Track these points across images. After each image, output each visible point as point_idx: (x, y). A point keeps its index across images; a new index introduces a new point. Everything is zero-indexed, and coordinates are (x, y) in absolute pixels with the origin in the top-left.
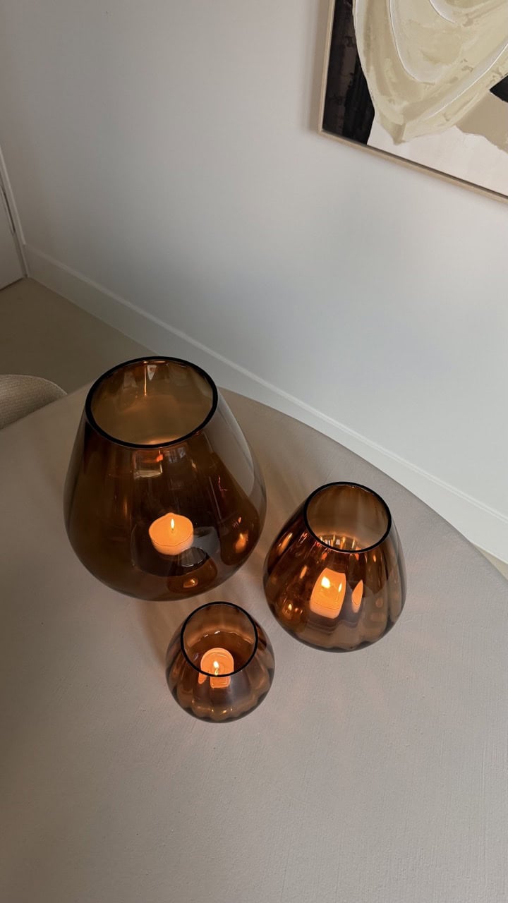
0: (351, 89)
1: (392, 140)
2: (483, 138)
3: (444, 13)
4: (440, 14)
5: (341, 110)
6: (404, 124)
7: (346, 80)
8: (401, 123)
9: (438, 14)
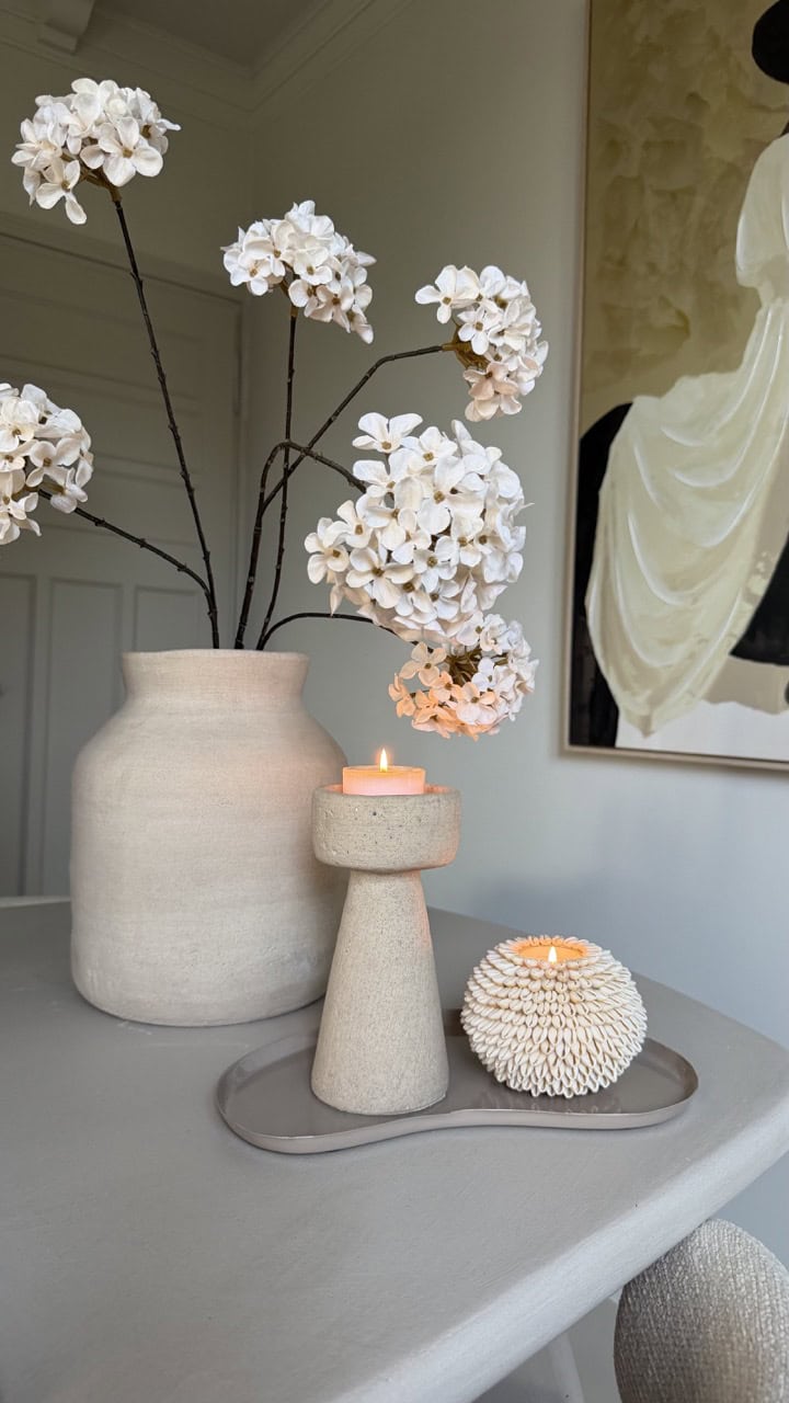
0: (593, 694)
6: (651, 714)
7: (587, 686)
8: (647, 713)
9: (665, 603)
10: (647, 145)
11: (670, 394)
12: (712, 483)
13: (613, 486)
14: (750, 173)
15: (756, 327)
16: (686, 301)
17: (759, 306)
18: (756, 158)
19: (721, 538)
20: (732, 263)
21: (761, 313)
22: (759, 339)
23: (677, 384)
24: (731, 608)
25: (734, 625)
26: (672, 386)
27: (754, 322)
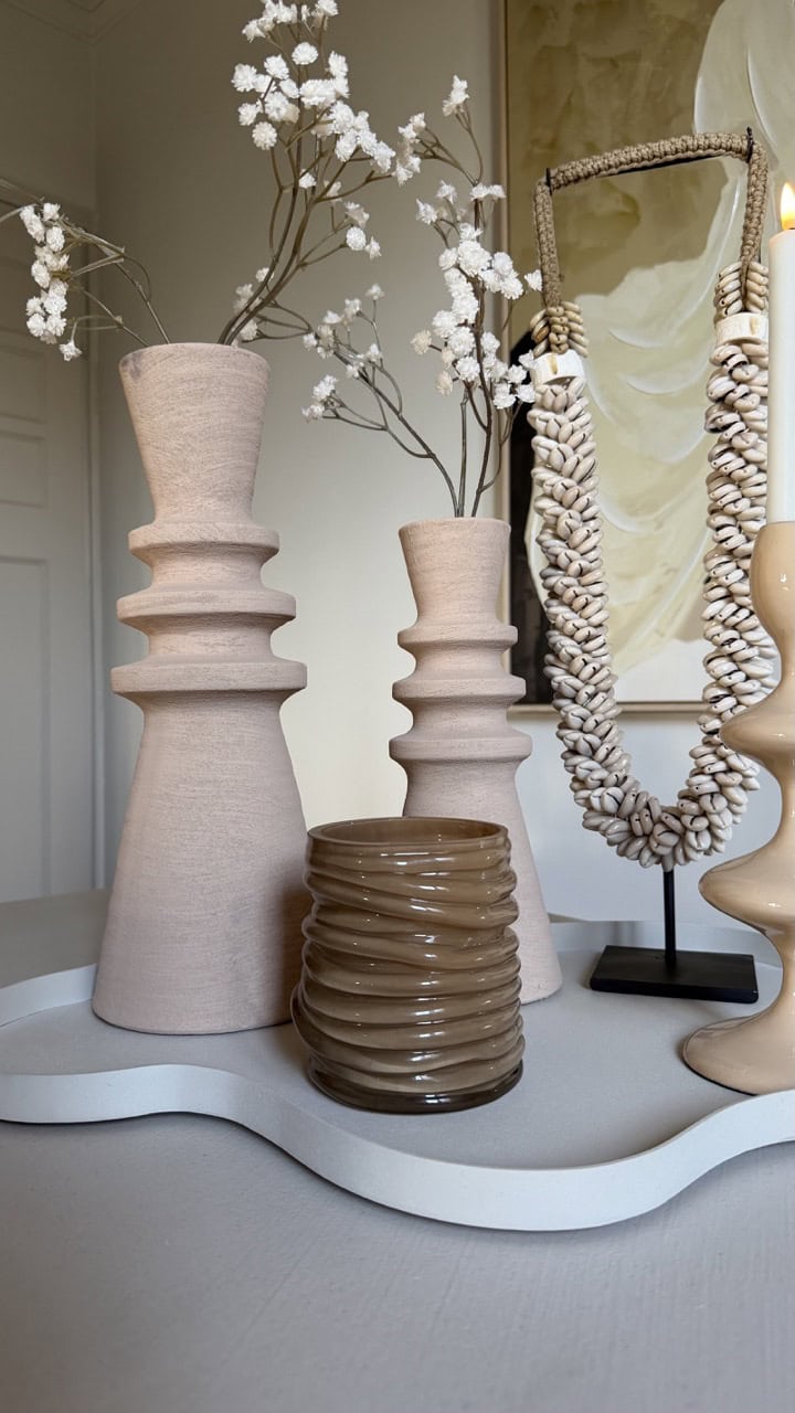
4: (627, 529)
9: (622, 531)
10: (579, 8)
11: (619, 290)
12: (675, 388)
14: (709, 27)
15: (722, 205)
17: (725, 180)
18: (713, 13)
19: (689, 451)
21: (726, 189)
22: (725, 220)
23: (627, 278)
26: (620, 279)
27: (719, 198)
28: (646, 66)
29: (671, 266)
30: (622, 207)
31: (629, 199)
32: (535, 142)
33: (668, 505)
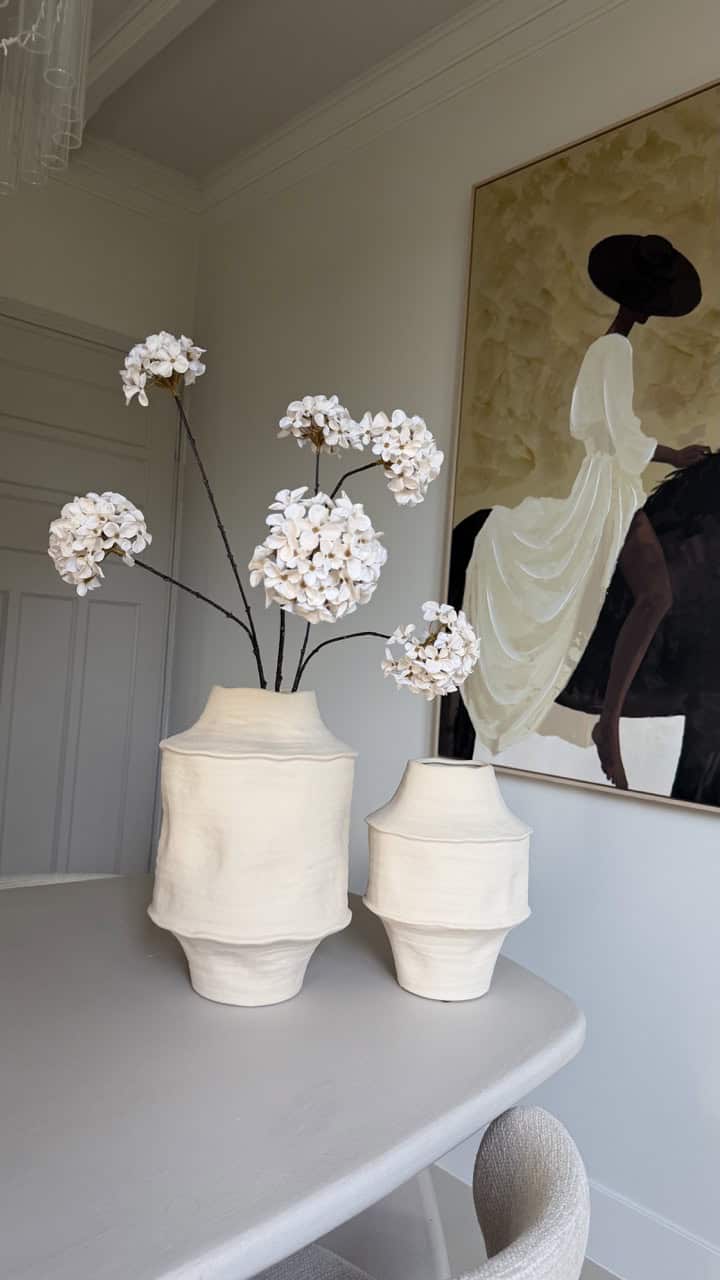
0: (457, 719)
1: (488, 751)
2: (555, 738)
3: (514, 656)
4: (513, 658)
5: (451, 736)
6: (498, 738)
7: (453, 713)
8: (495, 737)
9: (510, 659)
10: (511, 320)
11: (519, 508)
12: (545, 578)
13: (476, 567)
14: (583, 357)
15: (581, 471)
16: (534, 442)
17: (586, 455)
18: (587, 348)
19: (551, 618)
20: (567, 419)
21: (585, 460)
22: (583, 478)
23: (525, 502)
24: (557, 667)
25: (558, 680)
26: (521, 502)
27: (580, 466)
28: (546, 370)
29: (550, 499)
30: (526, 456)
31: (529, 452)
32: (478, 398)
33: (536, 649)
